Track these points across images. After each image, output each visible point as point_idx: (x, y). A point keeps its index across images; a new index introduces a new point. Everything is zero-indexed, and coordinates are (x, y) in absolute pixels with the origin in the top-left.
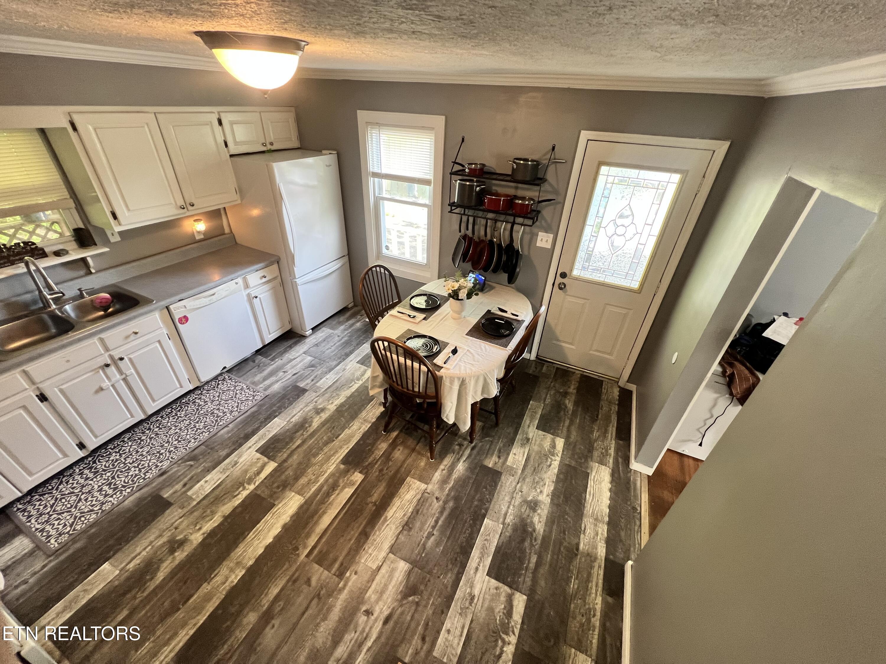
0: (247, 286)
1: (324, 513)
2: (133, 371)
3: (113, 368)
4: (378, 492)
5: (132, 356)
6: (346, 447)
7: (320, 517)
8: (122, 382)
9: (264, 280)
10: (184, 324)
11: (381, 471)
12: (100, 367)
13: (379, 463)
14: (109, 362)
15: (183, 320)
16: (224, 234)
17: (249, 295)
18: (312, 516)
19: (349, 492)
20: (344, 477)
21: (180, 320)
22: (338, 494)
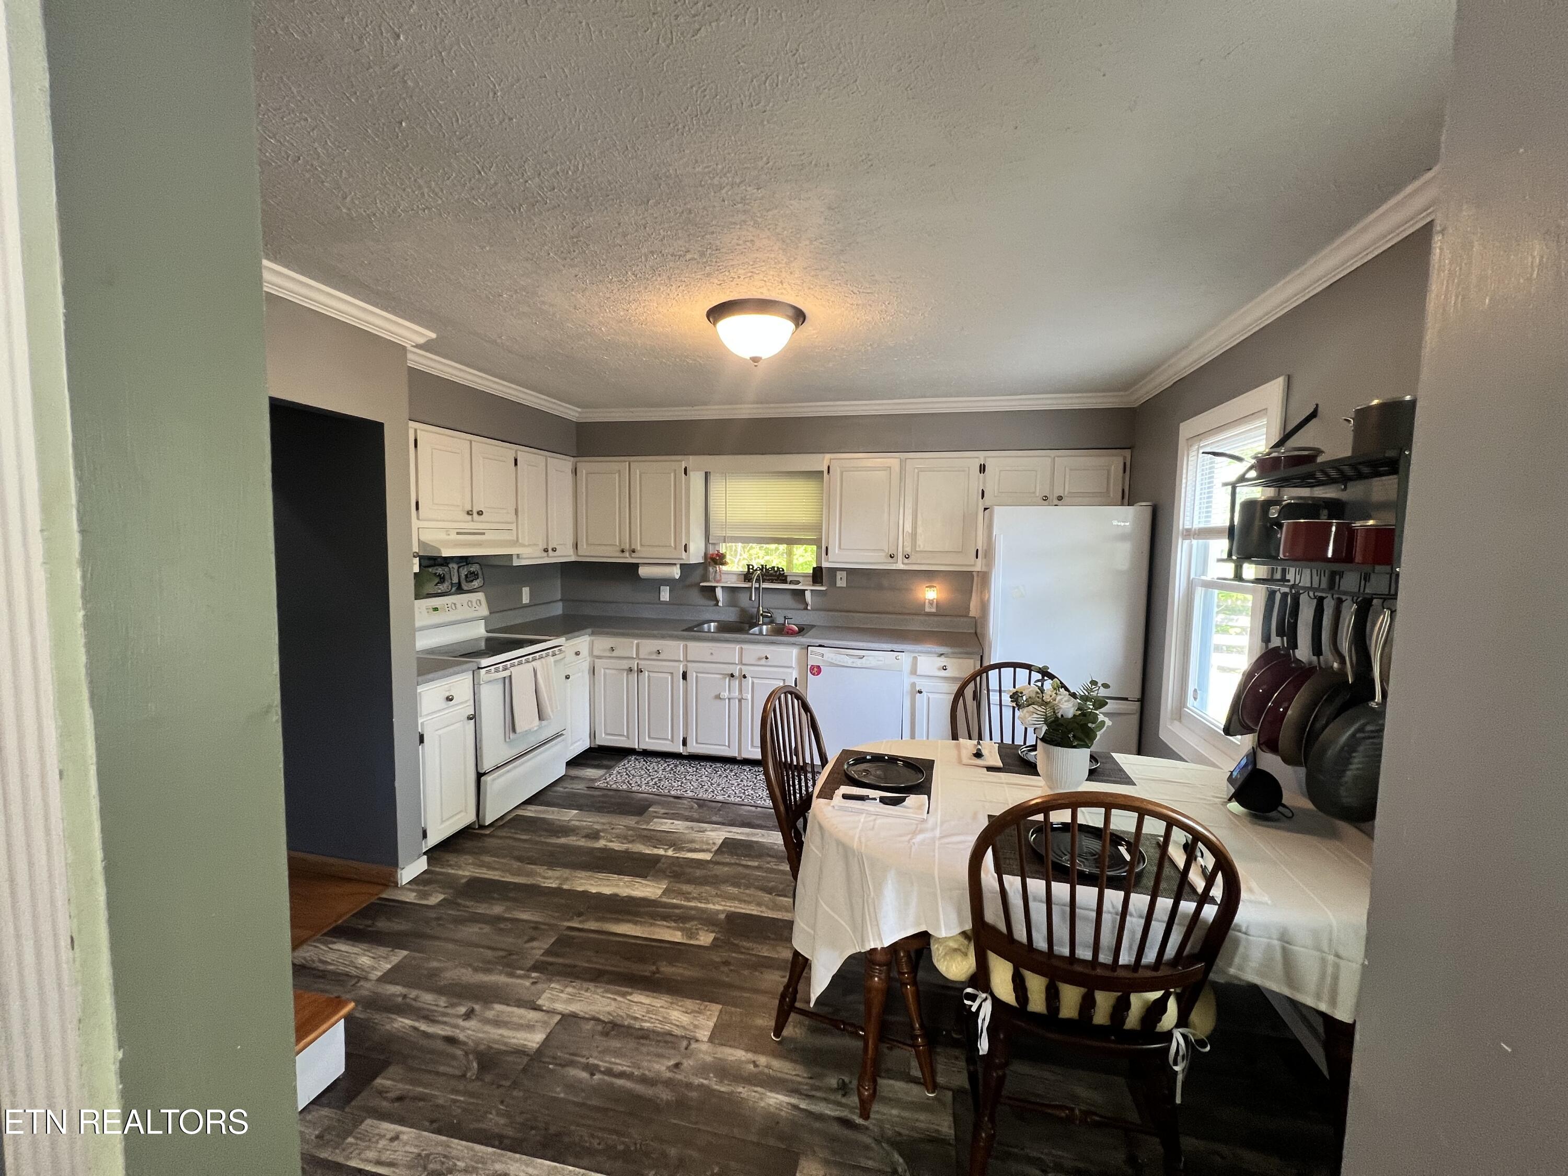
0: (914, 672)
1: (636, 923)
2: (749, 697)
3: (736, 683)
4: (681, 971)
5: (756, 681)
6: (764, 909)
7: (629, 921)
8: (737, 701)
9: (943, 673)
10: (814, 674)
11: (726, 963)
12: (728, 674)
13: (742, 957)
14: (737, 674)
15: (815, 669)
16: (967, 616)
17: (913, 685)
18: (629, 913)
19: (677, 937)
20: (701, 924)
21: (812, 668)
22: (668, 927)
